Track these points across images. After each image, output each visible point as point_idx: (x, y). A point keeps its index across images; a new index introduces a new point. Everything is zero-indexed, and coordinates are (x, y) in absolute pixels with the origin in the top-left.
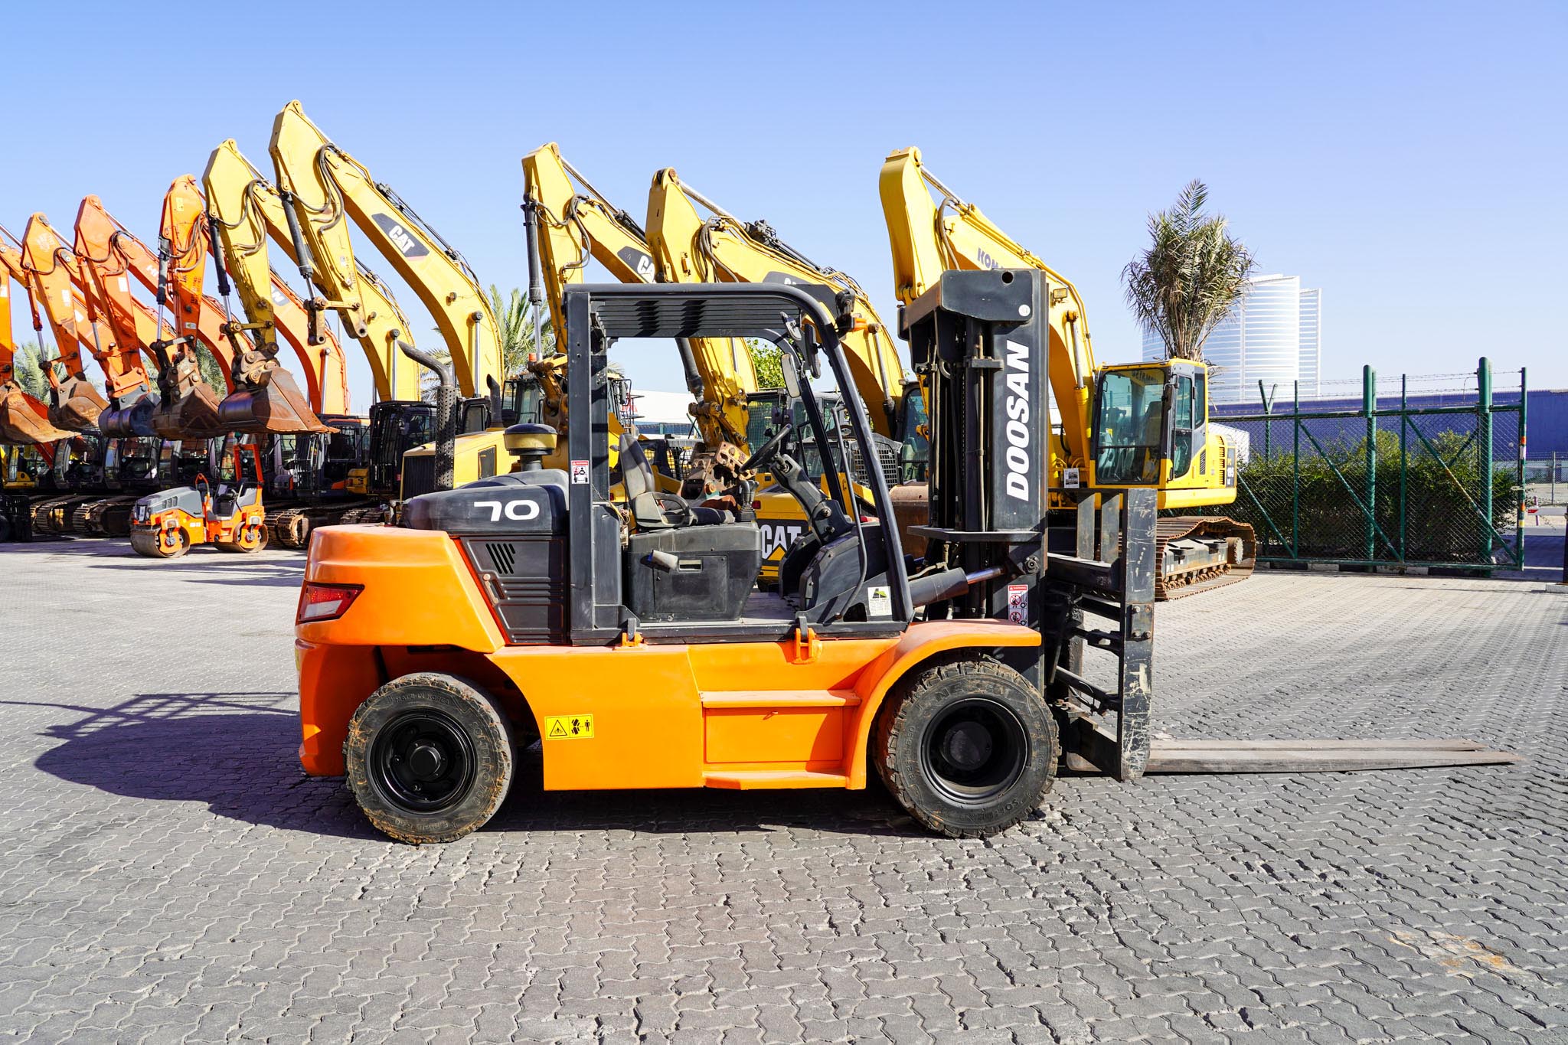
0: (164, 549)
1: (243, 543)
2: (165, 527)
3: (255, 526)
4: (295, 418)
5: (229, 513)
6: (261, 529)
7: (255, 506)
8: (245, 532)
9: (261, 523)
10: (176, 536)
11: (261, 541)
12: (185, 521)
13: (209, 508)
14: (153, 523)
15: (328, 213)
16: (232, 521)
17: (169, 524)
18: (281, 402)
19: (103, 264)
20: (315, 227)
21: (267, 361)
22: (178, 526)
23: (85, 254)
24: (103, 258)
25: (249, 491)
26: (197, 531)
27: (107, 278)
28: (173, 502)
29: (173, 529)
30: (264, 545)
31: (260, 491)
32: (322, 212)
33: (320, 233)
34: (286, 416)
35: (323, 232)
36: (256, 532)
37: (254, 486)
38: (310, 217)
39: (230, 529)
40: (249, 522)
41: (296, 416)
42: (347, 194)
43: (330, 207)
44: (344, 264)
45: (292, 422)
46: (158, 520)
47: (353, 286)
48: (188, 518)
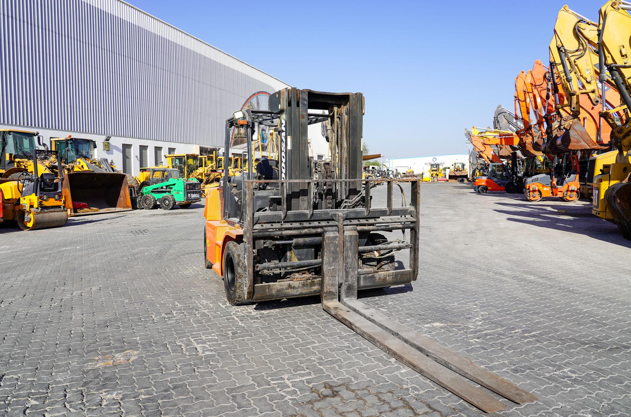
0: (532, 198)
1: (568, 198)
2: (531, 189)
3: (573, 191)
4: (583, 143)
5: (562, 184)
6: (577, 192)
7: (575, 182)
8: (569, 193)
9: (576, 189)
10: (537, 193)
11: (578, 197)
12: (541, 187)
13: (555, 182)
14: (528, 188)
15: (581, 50)
16: (562, 188)
17: (533, 188)
18: (576, 137)
19: (541, 86)
20: (572, 59)
21: (574, 119)
22: (537, 189)
23: (534, 83)
24: (541, 83)
25: (572, 176)
26: (547, 191)
27: (542, 91)
28: (537, 180)
29: (535, 191)
30: (578, 198)
31: (578, 176)
32: (577, 51)
33: (575, 62)
34: (579, 143)
35: (576, 60)
36: (575, 193)
37: (574, 173)
38: (570, 55)
39: (562, 191)
40: (570, 189)
41: (584, 142)
42: (590, 40)
43: (581, 48)
44: (588, 72)
45: (581, 145)
46: (529, 186)
47: (592, 82)
48: (543, 186)
